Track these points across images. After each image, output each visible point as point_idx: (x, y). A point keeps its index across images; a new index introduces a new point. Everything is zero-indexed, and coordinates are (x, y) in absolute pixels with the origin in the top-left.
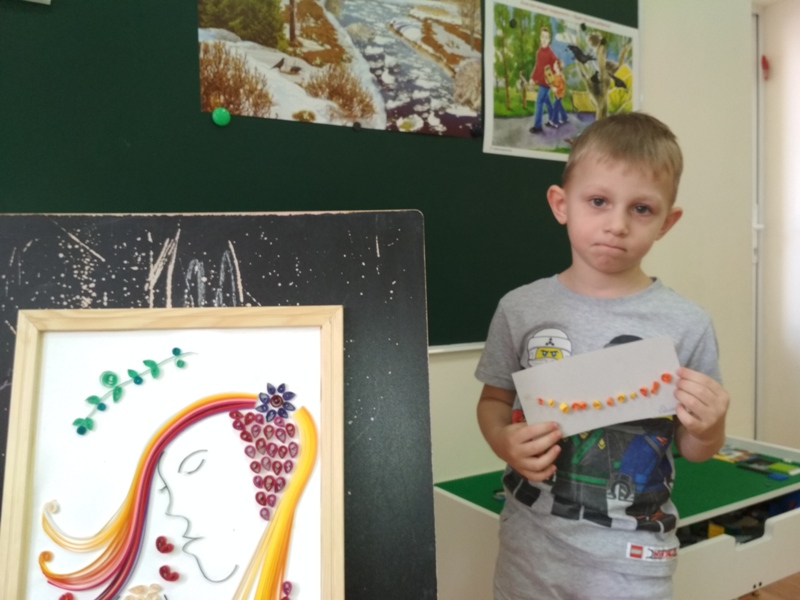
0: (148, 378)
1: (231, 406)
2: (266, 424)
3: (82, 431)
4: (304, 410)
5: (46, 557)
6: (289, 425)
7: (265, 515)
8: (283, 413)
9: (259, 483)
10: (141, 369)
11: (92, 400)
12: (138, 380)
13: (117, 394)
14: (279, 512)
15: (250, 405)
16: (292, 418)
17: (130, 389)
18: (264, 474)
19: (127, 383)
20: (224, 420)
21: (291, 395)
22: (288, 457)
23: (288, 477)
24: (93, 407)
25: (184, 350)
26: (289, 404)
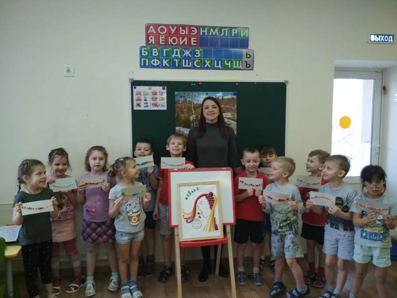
1: (205, 195)
2: (210, 197)
3: (186, 199)
7: (211, 209)
10: (193, 191)
11: (187, 195)
14: (213, 208)
15: (208, 195)
16: (213, 196)
18: (210, 204)
19: (191, 193)
20: (204, 197)
21: (213, 193)
22: (213, 202)
25: (198, 188)
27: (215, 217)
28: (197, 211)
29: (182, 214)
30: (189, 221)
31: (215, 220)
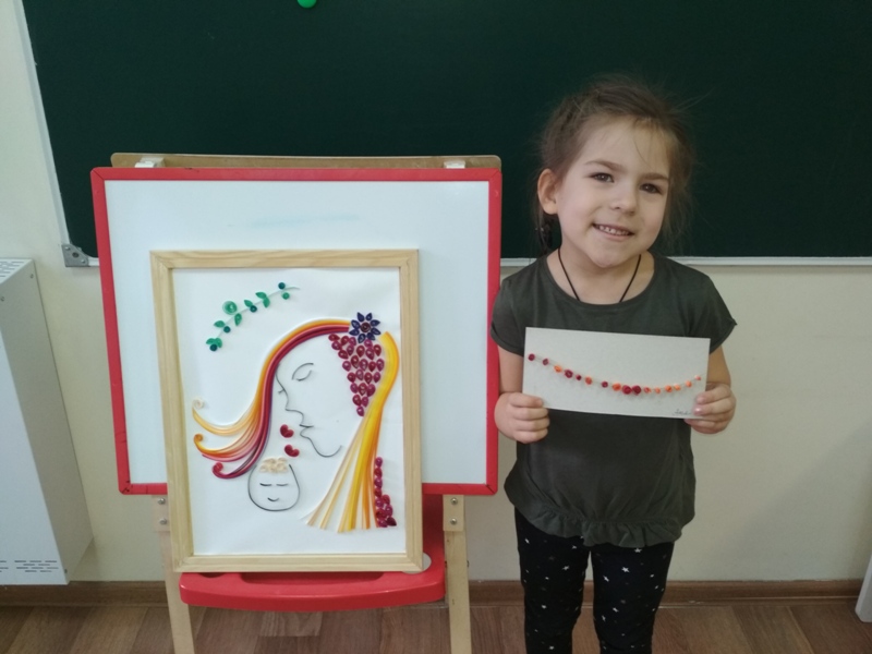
0: (260, 307)
1: (329, 330)
2: (358, 345)
3: (214, 348)
4: (387, 334)
5: (199, 438)
6: (377, 346)
7: (361, 413)
8: (371, 337)
9: (354, 389)
10: (256, 301)
11: (219, 324)
12: (253, 309)
13: (238, 319)
14: (370, 409)
15: (345, 329)
16: (378, 340)
17: (248, 315)
18: (358, 382)
19: (245, 311)
20: (323, 342)
21: (377, 323)
22: (376, 370)
23: (377, 385)
24: (220, 330)
25: (288, 285)
26: (377, 330)
27: (379, 454)
28: (279, 418)
29: (192, 429)
30: (230, 468)
31: (378, 473)
